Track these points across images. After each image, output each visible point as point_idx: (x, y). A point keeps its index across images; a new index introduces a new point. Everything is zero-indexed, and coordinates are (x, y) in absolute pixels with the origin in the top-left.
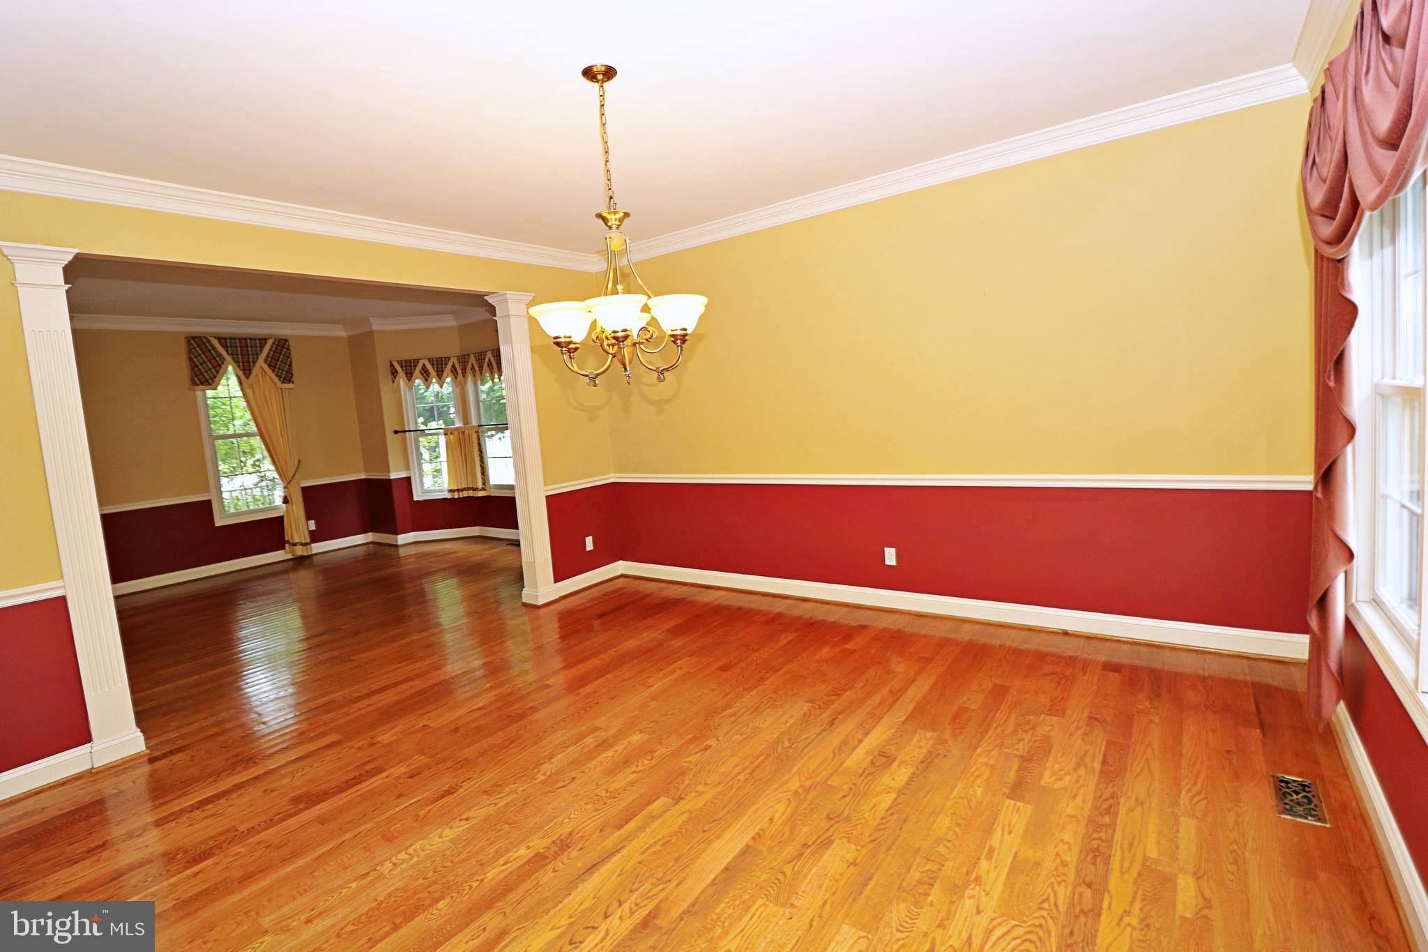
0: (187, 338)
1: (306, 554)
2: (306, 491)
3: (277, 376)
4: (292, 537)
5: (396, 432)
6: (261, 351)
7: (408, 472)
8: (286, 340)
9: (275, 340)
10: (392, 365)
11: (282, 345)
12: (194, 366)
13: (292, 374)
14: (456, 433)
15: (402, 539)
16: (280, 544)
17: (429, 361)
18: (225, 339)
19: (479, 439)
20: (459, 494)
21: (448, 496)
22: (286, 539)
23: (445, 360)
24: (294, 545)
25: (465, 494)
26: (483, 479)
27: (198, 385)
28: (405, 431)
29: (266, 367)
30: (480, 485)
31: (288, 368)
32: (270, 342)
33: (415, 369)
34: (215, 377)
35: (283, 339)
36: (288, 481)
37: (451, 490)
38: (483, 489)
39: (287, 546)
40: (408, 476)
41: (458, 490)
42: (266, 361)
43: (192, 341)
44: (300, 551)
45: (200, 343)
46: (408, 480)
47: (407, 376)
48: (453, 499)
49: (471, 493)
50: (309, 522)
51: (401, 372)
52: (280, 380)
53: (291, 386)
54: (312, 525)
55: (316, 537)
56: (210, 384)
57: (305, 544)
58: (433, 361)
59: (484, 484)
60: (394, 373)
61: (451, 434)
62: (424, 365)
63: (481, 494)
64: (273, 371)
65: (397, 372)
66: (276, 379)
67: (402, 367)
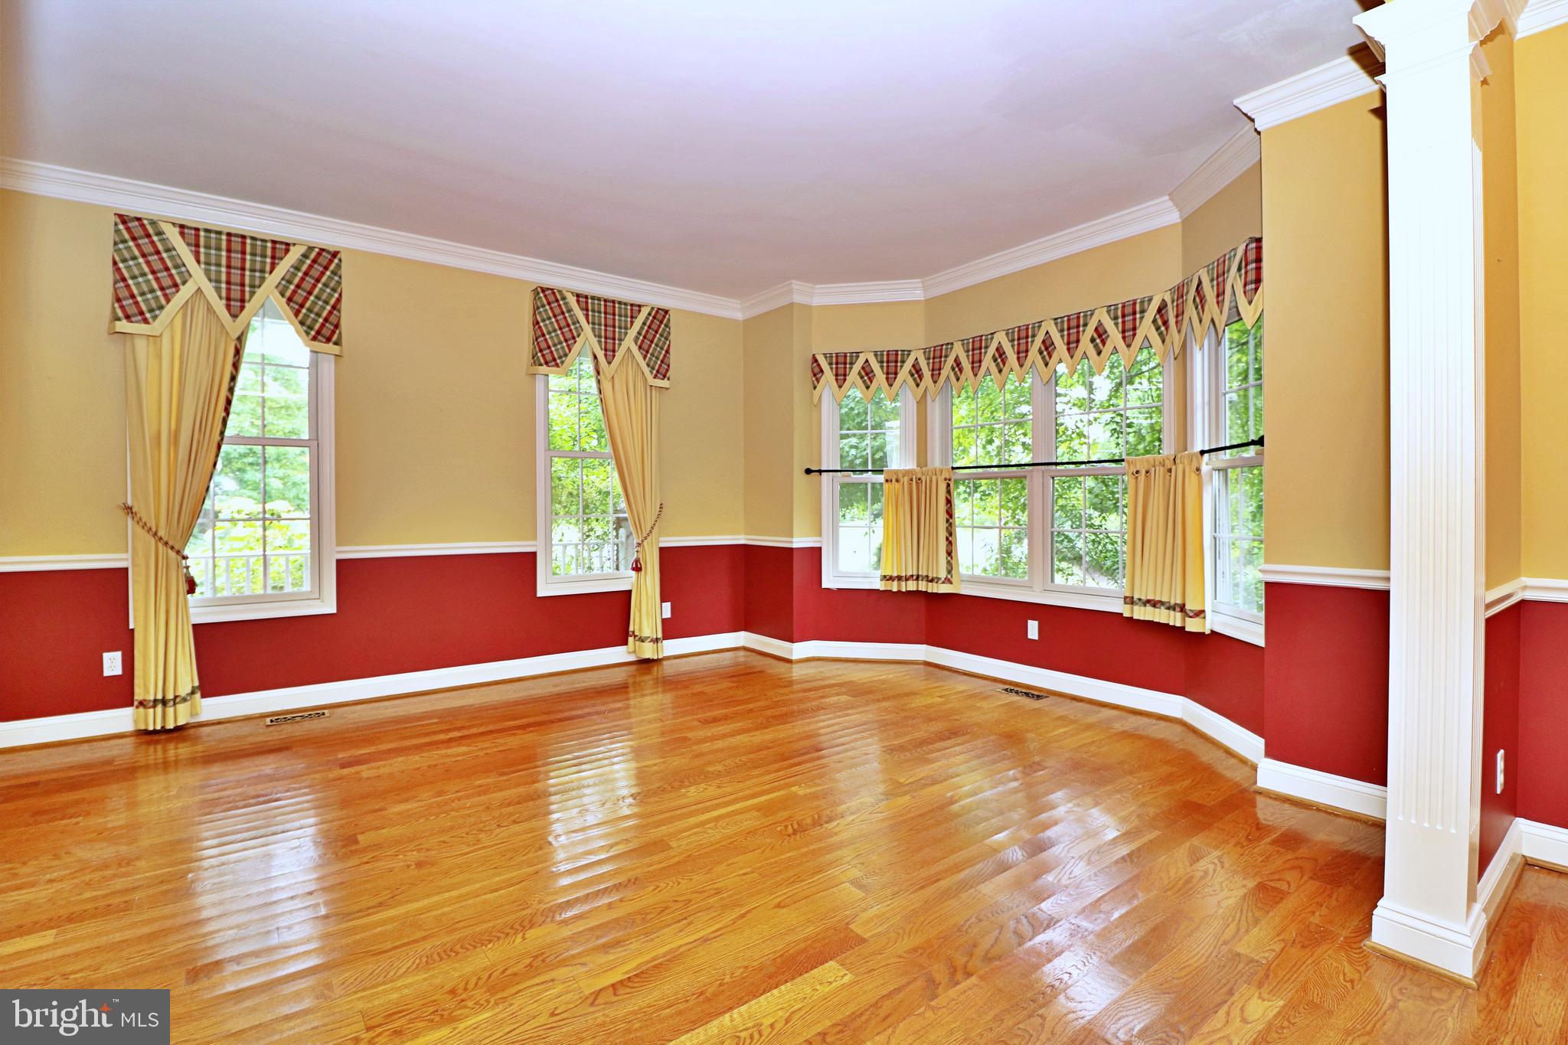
0: (535, 291)
1: (656, 658)
2: (668, 555)
3: (648, 365)
4: (640, 630)
5: (808, 471)
6: (632, 323)
7: (818, 539)
8: (666, 312)
9: (653, 308)
10: (816, 361)
11: (660, 316)
12: (539, 333)
13: (669, 366)
14: (906, 479)
15: (801, 650)
16: (622, 636)
17: (876, 355)
18: (586, 297)
19: (949, 492)
20: (899, 585)
21: (879, 585)
22: (631, 629)
23: (903, 355)
24: (642, 640)
25: (912, 586)
26: (949, 563)
27: (541, 365)
28: (820, 472)
29: (635, 349)
30: (943, 574)
31: (665, 356)
32: (645, 311)
33: (851, 368)
34: (566, 355)
35: (662, 310)
36: (645, 535)
37: (885, 576)
38: (948, 581)
39: (631, 640)
40: (817, 545)
41: (899, 578)
42: (636, 339)
43: (541, 295)
44: (648, 651)
45: (551, 298)
46: (816, 552)
47: (837, 380)
48: (889, 592)
49: (923, 586)
50: (664, 604)
51: (829, 375)
52: (652, 373)
53: (664, 383)
54: (667, 610)
55: (671, 629)
56: (557, 365)
57: (657, 640)
58: (882, 355)
59: (949, 572)
60: (817, 373)
61: (897, 481)
62: (867, 361)
63: (943, 589)
64: (645, 357)
65: (822, 371)
66: (647, 370)
67: (830, 364)
